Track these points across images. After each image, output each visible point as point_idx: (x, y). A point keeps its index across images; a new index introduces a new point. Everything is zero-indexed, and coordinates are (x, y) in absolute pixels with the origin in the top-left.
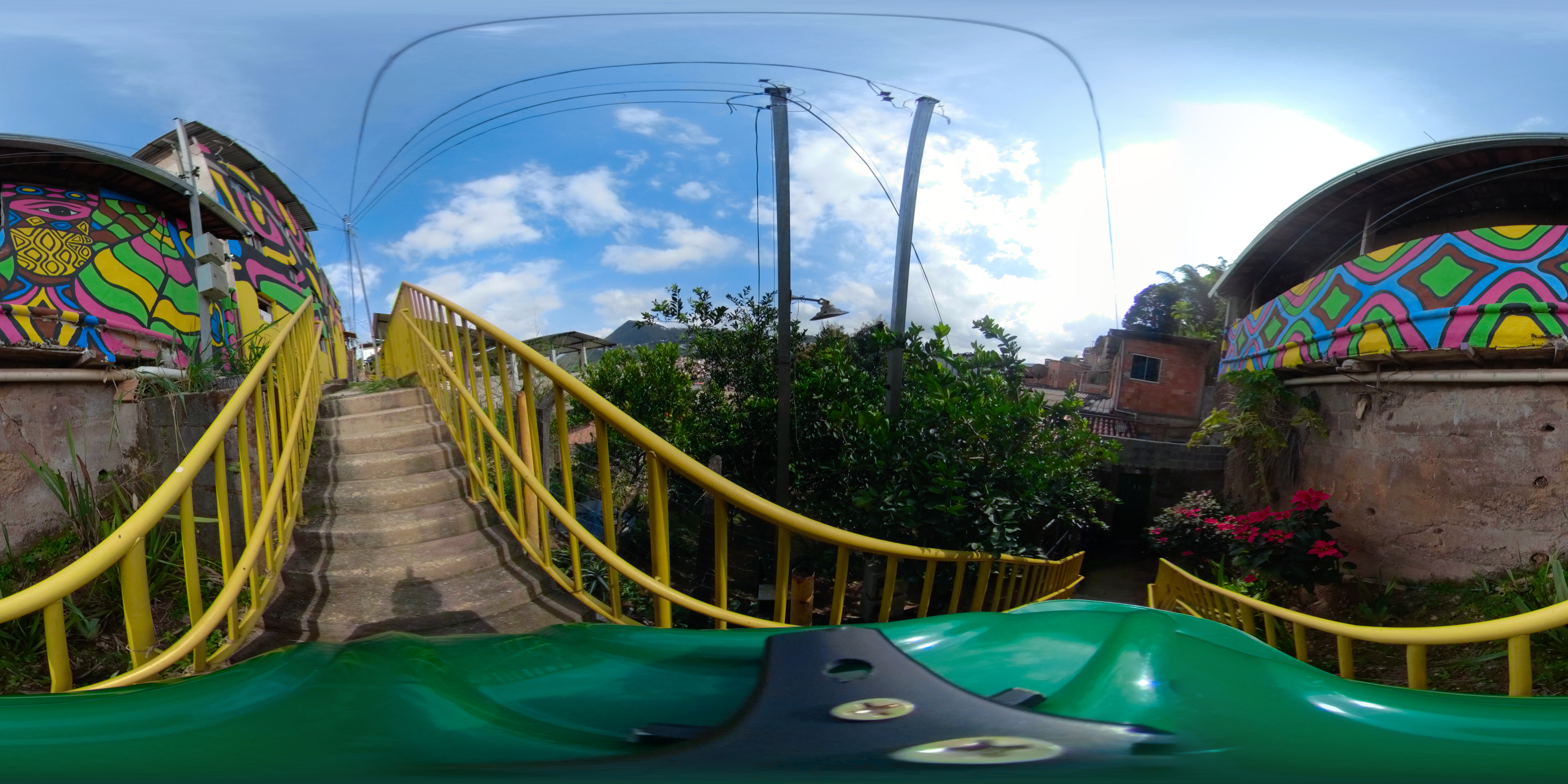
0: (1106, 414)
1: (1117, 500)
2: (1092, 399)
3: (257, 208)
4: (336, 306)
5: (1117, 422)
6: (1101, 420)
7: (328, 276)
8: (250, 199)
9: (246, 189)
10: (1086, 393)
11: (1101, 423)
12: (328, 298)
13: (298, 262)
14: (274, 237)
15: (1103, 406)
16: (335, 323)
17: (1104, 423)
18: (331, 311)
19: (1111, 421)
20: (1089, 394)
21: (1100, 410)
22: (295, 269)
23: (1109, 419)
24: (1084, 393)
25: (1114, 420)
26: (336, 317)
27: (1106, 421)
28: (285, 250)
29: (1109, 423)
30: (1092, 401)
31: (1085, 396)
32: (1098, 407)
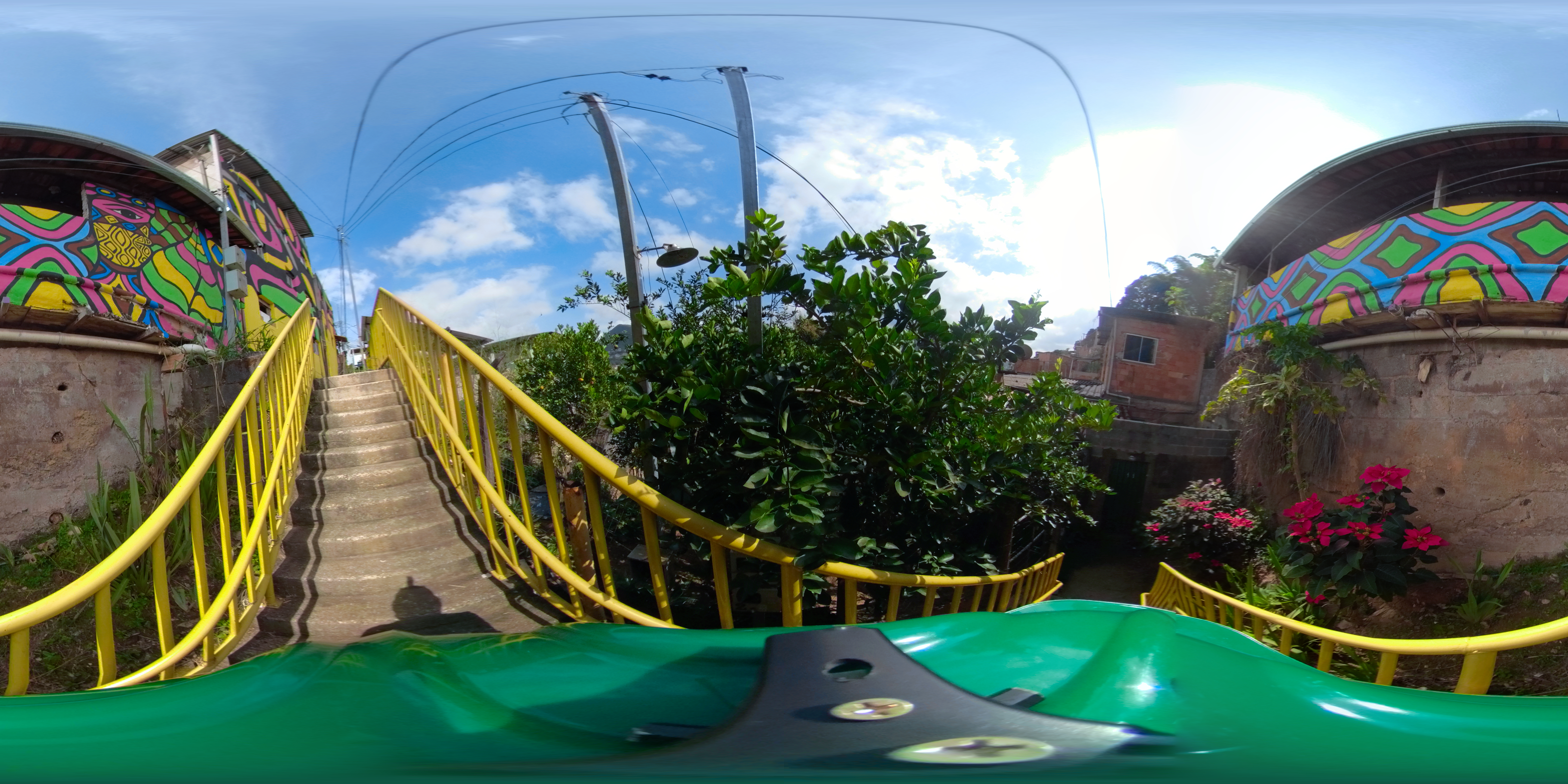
1: (1108, 489)
2: (1081, 384)
3: (261, 217)
4: (328, 310)
8: (255, 207)
9: (252, 197)
10: (1076, 380)
12: (321, 302)
13: (294, 268)
14: (275, 244)
15: (1094, 391)
16: (327, 327)
18: (324, 315)
20: (1079, 380)
22: (291, 274)
24: (1073, 379)
26: (328, 321)
28: (283, 256)
30: (1082, 386)
31: (1074, 382)
32: (1088, 391)
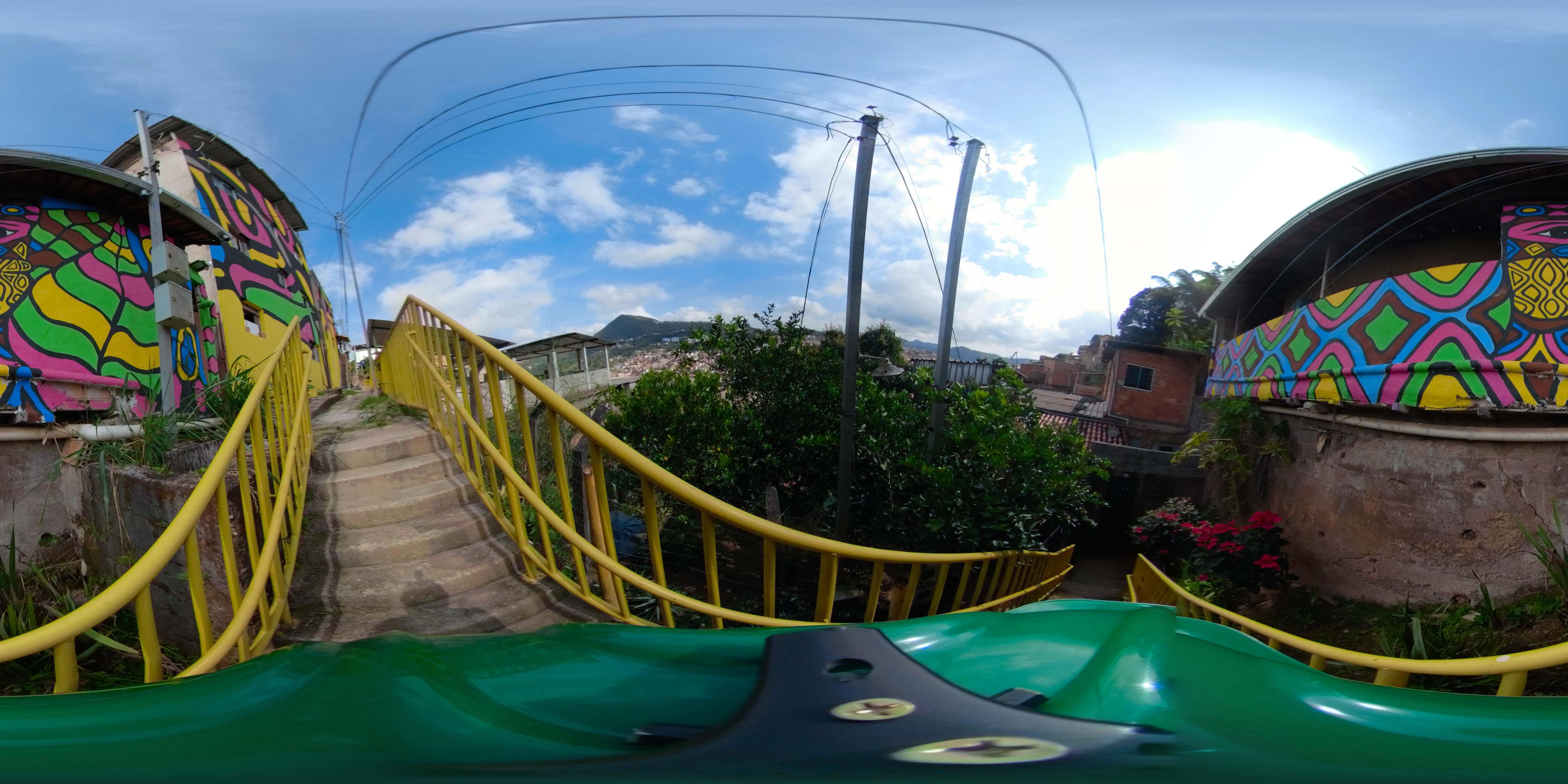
0: (1099, 419)
1: (1106, 504)
2: (1086, 401)
4: (328, 309)
5: (1109, 426)
6: (1095, 424)
7: (319, 276)
10: (1081, 395)
11: (1095, 427)
12: (319, 301)
13: (287, 264)
14: (261, 238)
15: (1097, 410)
16: (327, 325)
17: (1097, 427)
18: (323, 315)
19: (1104, 426)
20: (1084, 396)
21: (1094, 414)
22: (284, 273)
23: (1103, 424)
24: (1078, 395)
25: (1107, 425)
26: (328, 319)
27: (1100, 425)
28: (272, 252)
29: (1102, 427)
30: (1086, 404)
31: (1080, 398)
32: (1092, 411)
